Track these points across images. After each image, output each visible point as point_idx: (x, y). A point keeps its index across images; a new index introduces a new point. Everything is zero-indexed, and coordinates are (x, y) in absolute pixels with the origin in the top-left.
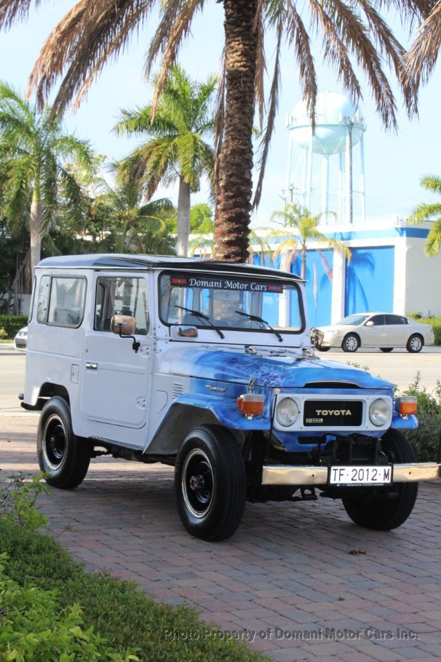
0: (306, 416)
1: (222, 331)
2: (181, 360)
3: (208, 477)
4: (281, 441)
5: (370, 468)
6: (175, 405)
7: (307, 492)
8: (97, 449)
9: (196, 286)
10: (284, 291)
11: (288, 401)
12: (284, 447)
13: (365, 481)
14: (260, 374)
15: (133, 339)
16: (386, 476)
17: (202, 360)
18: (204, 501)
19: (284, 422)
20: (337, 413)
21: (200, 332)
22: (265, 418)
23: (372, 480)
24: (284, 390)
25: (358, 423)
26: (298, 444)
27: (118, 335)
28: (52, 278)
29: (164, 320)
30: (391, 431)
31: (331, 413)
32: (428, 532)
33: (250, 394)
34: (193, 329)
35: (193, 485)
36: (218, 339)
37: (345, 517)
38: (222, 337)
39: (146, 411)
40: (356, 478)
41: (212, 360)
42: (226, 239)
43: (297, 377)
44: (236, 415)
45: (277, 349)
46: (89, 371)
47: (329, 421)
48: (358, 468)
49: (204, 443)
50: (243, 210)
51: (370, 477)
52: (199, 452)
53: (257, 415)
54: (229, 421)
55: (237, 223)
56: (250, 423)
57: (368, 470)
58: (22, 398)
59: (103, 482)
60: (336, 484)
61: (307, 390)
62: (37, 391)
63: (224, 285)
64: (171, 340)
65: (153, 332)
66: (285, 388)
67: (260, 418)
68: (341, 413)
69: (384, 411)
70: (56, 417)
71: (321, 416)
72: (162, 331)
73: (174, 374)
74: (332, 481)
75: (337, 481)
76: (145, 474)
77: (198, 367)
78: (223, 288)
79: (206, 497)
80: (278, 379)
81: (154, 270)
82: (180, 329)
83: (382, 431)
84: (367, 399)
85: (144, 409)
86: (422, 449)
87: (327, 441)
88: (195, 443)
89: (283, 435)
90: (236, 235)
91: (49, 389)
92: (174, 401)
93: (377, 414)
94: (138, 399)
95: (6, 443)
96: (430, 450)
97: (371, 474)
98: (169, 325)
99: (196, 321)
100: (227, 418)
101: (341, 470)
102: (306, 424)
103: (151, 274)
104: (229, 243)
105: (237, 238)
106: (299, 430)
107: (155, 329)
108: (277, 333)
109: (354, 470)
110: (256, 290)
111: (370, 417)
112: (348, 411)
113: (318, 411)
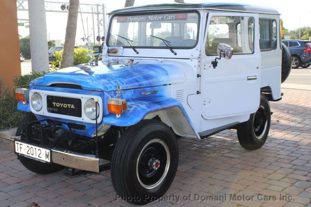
1: (137, 49)
5: (38, 148)
13: (34, 156)
16: (47, 156)
20: (65, 105)
23: (39, 156)
31: (61, 105)
40: (29, 152)
48: (30, 146)
57: (35, 149)
60: (18, 153)
63: (147, 18)
64: (109, 56)
68: (68, 106)
71: (56, 107)
78: (146, 21)
97: (38, 153)
108: (171, 48)
109: (28, 146)
110: (167, 20)
111: (85, 112)
112: (72, 105)
113: (54, 103)
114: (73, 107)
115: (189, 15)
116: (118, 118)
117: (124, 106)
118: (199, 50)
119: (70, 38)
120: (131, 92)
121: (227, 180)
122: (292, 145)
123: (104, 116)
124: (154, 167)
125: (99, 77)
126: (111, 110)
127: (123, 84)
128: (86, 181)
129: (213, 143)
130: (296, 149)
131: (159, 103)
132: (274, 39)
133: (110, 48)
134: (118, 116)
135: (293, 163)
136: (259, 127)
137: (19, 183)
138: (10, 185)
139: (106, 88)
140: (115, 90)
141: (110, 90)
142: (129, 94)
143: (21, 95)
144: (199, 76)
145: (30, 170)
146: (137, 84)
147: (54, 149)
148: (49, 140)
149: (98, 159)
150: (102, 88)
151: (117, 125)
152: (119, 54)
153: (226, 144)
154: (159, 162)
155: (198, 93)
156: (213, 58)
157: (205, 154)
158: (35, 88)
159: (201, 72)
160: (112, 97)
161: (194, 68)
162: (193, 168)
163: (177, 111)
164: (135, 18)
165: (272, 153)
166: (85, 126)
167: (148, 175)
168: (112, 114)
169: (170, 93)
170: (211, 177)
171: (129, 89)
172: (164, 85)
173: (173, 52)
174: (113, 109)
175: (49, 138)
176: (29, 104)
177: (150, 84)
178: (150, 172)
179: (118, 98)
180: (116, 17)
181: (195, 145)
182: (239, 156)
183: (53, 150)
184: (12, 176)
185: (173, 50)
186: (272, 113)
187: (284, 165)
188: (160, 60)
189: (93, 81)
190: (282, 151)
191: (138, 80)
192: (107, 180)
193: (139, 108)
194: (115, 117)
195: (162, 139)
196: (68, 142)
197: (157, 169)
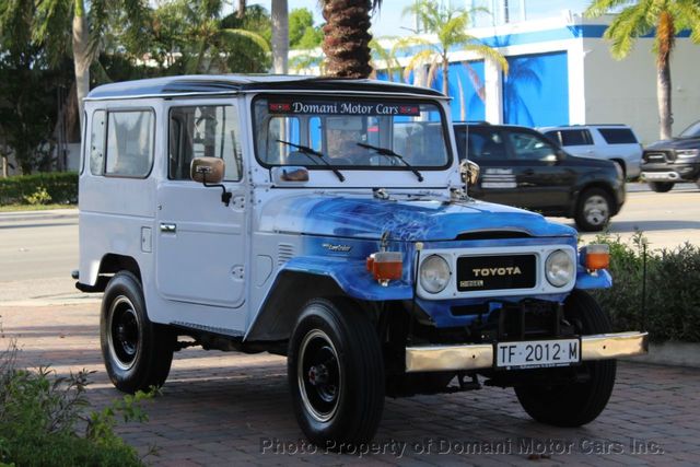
0: (460, 278)
1: (341, 172)
2: (287, 212)
3: (332, 367)
4: (429, 313)
5: (551, 343)
6: (284, 273)
7: (467, 379)
8: (181, 339)
9: (302, 113)
10: (421, 113)
11: (437, 259)
12: (432, 321)
14: (395, 225)
15: (221, 188)
16: (572, 352)
17: (315, 212)
18: (329, 399)
19: (431, 288)
20: (501, 271)
21: (311, 173)
22: (406, 284)
23: (554, 358)
24: (429, 244)
25: (532, 284)
26: (451, 315)
27: (202, 184)
28: (108, 113)
29: (263, 159)
30: (575, 291)
31: (493, 272)
32: (634, 427)
33: (383, 251)
34: (302, 170)
35: (313, 378)
36: (337, 182)
37: (520, 412)
38: (342, 179)
39: (244, 284)
41: (329, 210)
42: (339, 50)
43: (444, 226)
44: (365, 282)
45: (417, 191)
46: (165, 235)
47: (492, 282)
48: (534, 344)
49: (324, 321)
50: (361, 10)
51: (551, 357)
52: (320, 333)
53: (395, 280)
54: (356, 290)
55: (352, 28)
56: (385, 291)
57: (547, 346)
58: (76, 277)
59: (191, 383)
60: (506, 367)
61: (461, 242)
62: (96, 266)
63: (340, 109)
64: (273, 187)
65: (248, 177)
66: (429, 242)
67: (399, 284)
68: (507, 272)
69: (565, 266)
70: (125, 299)
71: (480, 277)
72: (260, 175)
73: (280, 232)
74: (500, 364)
75: (507, 364)
76: (248, 369)
77: (311, 221)
78: (339, 114)
79: (331, 394)
80: (421, 230)
81: (245, 94)
82: (284, 171)
83: (563, 294)
84: (542, 251)
85: (241, 280)
86: (619, 316)
87: (491, 310)
88: (314, 322)
89: (432, 305)
90: (352, 44)
91: (112, 263)
92: (282, 267)
93: (555, 272)
94: (233, 268)
95: (59, 339)
96: (630, 317)
98: (269, 167)
99: (305, 159)
100: (354, 286)
101: (510, 347)
102: (460, 289)
103: (242, 100)
104: (343, 56)
105: (354, 47)
106: (452, 297)
107: (250, 173)
109: (528, 346)
110: (383, 114)
180: (264, 102)
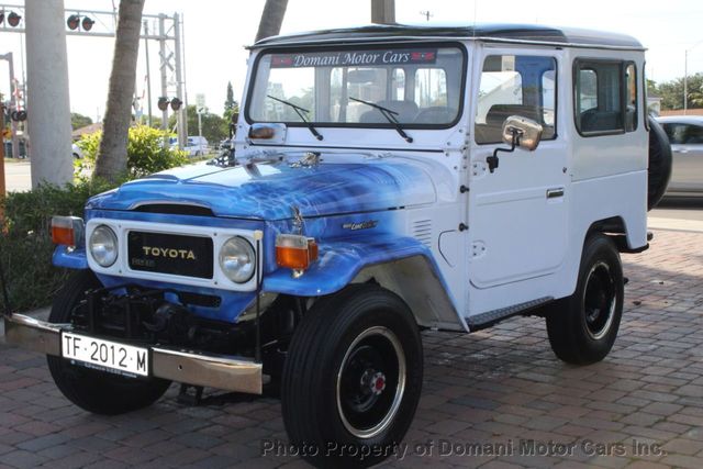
0: (132, 255)
1: (318, 129)
5: (118, 346)
9: (302, 66)
13: (109, 364)
16: (140, 363)
20: (174, 254)
23: (121, 364)
36: (313, 141)
40: (97, 356)
47: (162, 264)
48: (100, 342)
51: (117, 360)
57: (112, 347)
60: (69, 360)
63: (342, 59)
64: (252, 144)
71: (151, 256)
74: (65, 355)
75: (71, 356)
97: (119, 356)
101: (75, 339)
108: (400, 128)
109: (93, 343)
110: (389, 63)
111: (222, 266)
112: (191, 252)
113: (147, 249)
114: (191, 255)
115: (442, 52)
116: (297, 279)
117: (314, 251)
118: (465, 131)
119: (120, 102)
120: (322, 222)
121: (532, 427)
122: (675, 356)
123: (266, 274)
124: (374, 389)
125: (251, 189)
126: (282, 261)
127: (306, 204)
128: (208, 429)
129: (487, 351)
130: (685, 363)
131: (384, 247)
132: (631, 107)
133: (255, 126)
134: (297, 275)
135: (679, 392)
136: (597, 312)
137: (56, 433)
138: (36, 437)
139: (270, 213)
140: (288, 217)
141: (279, 216)
142: (318, 226)
143: (66, 230)
144: (464, 189)
145: (79, 405)
146: (333, 205)
147: (158, 347)
148: (145, 327)
149: (260, 366)
150: (262, 212)
151: (296, 293)
152: (277, 139)
153: (519, 353)
154: (384, 377)
155: (463, 227)
156: (490, 149)
157: (471, 374)
158: (101, 216)
159: (468, 181)
160: (282, 232)
161: (454, 172)
162: (449, 402)
163: (419, 266)
164: (316, 59)
165: (629, 372)
166: (220, 298)
167: (361, 408)
168: (284, 270)
169: (403, 226)
170: (493, 421)
171: (319, 217)
172: (390, 209)
173: (404, 135)
174: (288, 259)
175: (144, 323)
176: (85, 252)
177: (362, 205)
178: (362, 402)
179: (296, 233)
180: (268, 56)
181: (446, 354)
182: (552, 378)
183: (155, 349)
184: (35, 420)
185: (405, 131)
186: (626, 281)
187: (659, 397)
188: (376, 153)
189: (239, 197)
190: (651, 368)
191: (337, 196)
192: (256, 426)
193: (343, 257)
194: (292, 274)
195: (389, 327)
196: (187, 331)
197: (379, 392)
